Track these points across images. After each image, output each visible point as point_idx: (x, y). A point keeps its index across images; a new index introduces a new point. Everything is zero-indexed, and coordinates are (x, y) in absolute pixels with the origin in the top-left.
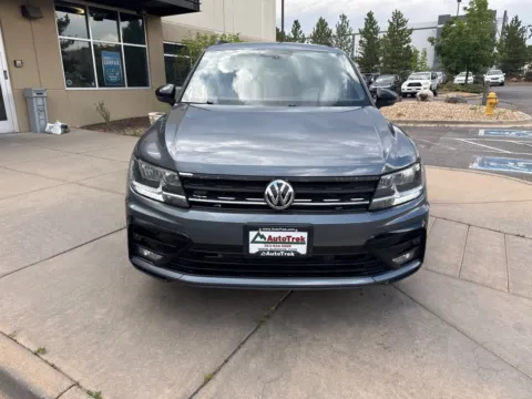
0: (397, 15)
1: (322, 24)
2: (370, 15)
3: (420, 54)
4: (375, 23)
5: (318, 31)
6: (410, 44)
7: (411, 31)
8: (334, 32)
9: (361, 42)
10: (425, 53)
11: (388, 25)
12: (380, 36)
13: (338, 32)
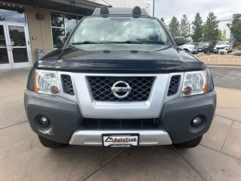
0: (211, 15)
1: (174, 19)
2: (198, 15)
3: (222, 33)
4: (200, 18)
5: (172, 23)
6: (218, 28)
7: (218, 22)
8: (180, 23)
9: (193, 27)
10: (225, 32)
11: (207, 19)
12: (203, 24)
13: (182, 23)
